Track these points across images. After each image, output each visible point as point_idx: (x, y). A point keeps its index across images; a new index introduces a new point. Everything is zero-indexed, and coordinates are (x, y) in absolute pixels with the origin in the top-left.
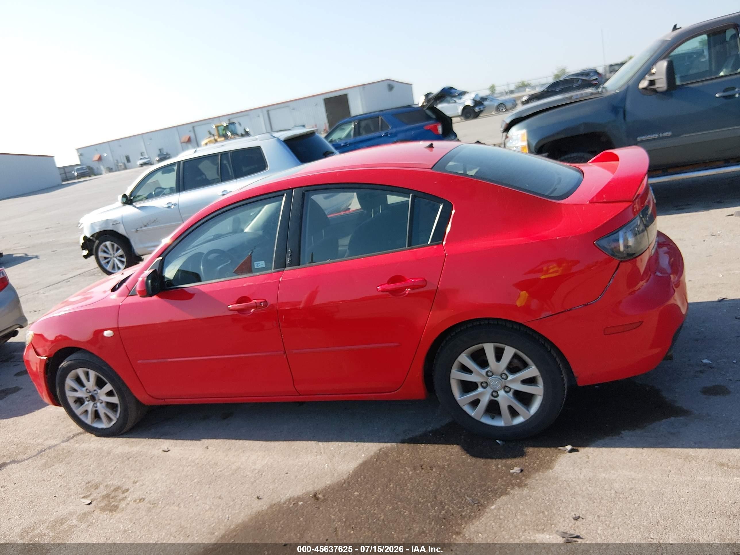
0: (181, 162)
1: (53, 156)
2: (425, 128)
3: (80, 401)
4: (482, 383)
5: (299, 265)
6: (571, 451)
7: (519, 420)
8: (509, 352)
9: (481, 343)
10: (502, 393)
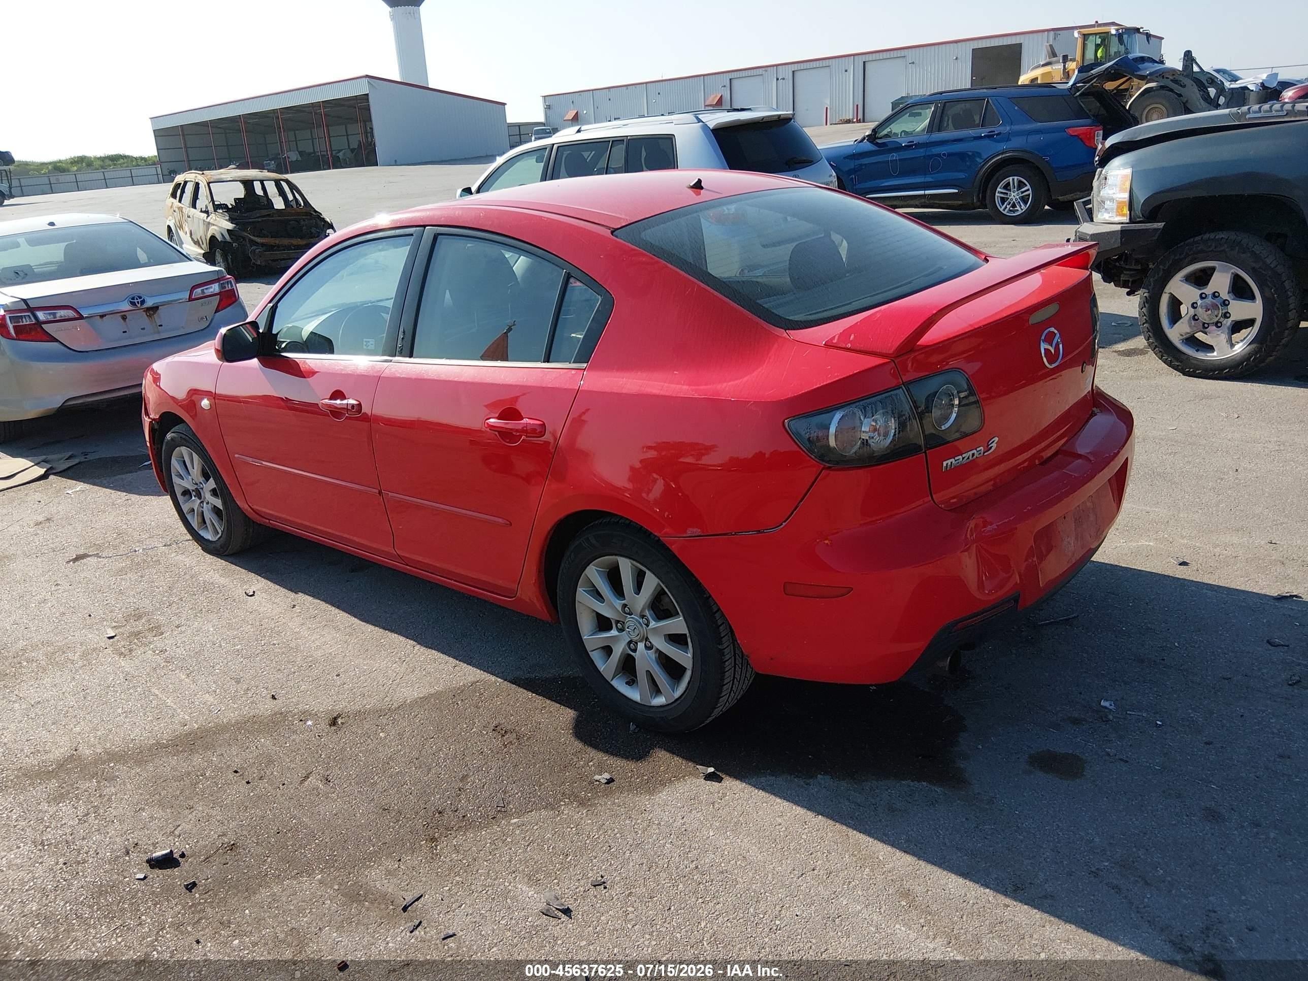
0: (555, 146)
1: (504, 104)
2: (1070, 131)
3: (186, 493)
4: (617, 622)
5: (411, 356)
6: (709, 777)
7: (660, 701)
8: (651, 582)
9: (616, 555)
10: (641, 646)
